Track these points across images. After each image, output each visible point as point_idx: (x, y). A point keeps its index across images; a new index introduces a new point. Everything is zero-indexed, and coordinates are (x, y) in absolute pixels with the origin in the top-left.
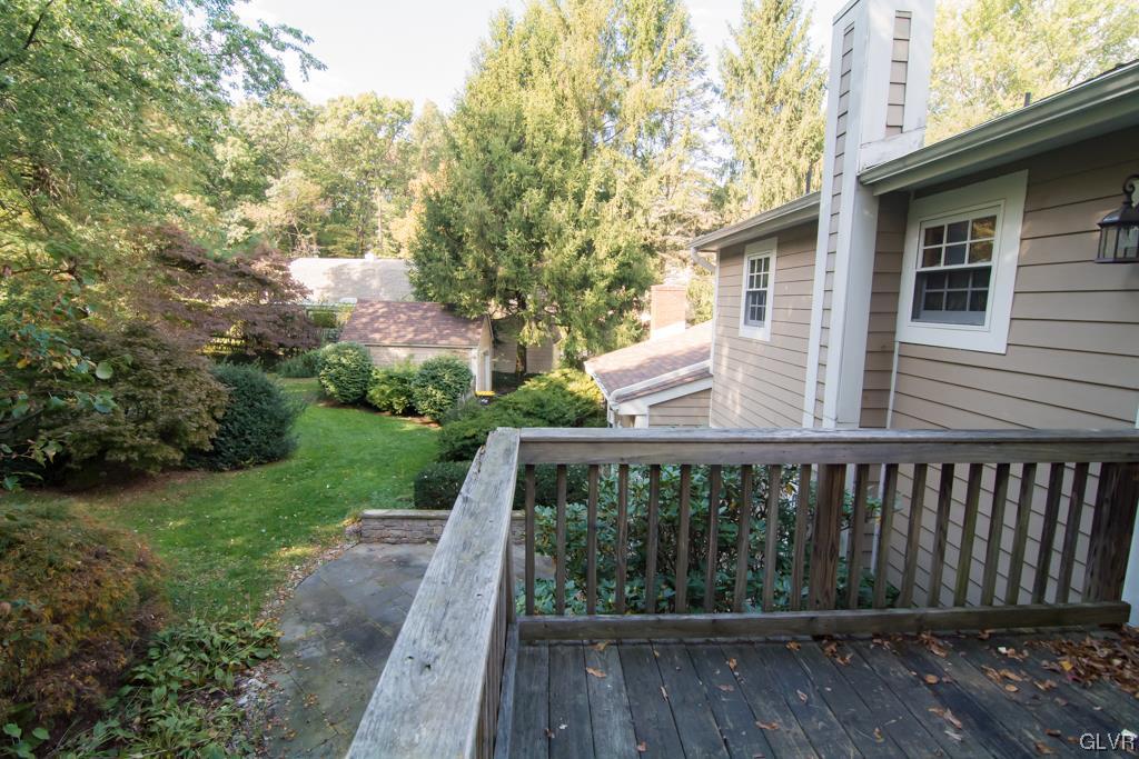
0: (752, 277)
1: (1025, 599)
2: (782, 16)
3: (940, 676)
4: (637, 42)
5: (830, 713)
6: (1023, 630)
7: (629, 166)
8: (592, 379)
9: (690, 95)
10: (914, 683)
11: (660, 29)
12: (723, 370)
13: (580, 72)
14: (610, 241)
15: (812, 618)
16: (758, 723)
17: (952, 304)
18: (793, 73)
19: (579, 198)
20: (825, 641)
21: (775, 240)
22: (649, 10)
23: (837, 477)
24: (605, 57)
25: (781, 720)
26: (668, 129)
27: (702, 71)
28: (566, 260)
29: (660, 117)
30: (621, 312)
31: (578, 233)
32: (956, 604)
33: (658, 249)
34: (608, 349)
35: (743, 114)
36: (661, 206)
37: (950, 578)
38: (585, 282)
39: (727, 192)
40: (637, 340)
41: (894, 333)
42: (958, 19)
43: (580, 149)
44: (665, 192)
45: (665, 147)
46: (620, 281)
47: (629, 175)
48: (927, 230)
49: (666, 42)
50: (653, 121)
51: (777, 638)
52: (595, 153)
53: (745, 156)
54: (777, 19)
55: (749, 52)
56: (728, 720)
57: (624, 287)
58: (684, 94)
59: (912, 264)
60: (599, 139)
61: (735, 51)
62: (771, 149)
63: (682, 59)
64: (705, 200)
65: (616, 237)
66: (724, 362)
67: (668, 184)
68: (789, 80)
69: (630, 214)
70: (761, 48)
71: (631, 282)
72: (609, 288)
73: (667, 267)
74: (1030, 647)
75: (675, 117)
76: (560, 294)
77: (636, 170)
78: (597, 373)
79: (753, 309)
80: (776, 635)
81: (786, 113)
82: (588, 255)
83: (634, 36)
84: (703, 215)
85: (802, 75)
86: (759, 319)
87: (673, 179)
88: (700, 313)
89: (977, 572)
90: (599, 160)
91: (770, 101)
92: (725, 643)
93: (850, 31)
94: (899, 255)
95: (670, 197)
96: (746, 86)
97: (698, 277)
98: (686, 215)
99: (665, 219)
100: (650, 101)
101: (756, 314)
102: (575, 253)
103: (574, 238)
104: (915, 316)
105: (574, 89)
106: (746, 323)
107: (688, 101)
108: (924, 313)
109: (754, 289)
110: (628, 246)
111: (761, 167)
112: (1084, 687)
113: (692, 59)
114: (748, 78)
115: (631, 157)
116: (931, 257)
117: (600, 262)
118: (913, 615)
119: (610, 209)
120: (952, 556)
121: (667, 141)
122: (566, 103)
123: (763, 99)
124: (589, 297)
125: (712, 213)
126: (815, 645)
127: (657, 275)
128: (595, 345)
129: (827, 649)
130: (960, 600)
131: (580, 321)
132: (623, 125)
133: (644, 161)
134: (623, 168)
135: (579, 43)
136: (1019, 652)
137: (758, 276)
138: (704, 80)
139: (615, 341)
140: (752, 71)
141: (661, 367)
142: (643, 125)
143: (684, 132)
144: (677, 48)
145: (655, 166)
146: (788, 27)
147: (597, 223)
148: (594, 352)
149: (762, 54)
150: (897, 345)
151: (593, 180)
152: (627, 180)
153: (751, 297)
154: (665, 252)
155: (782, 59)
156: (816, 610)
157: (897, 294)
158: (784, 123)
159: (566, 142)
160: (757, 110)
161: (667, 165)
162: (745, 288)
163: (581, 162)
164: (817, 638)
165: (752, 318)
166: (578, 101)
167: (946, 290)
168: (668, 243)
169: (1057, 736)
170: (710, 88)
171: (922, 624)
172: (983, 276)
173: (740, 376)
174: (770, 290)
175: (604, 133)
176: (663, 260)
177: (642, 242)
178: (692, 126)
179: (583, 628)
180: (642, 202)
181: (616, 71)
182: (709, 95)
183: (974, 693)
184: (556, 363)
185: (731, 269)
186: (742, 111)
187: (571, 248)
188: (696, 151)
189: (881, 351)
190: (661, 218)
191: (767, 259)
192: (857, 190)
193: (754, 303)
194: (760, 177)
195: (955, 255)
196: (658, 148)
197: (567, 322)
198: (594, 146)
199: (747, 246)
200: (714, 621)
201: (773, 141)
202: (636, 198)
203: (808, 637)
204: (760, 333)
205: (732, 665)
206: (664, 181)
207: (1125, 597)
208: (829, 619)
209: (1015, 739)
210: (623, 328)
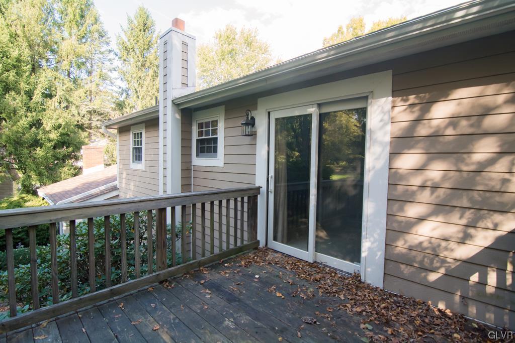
0: (135, 141)
1: (231, 247)
2: (146, 30)
3: (205, 280)
4: (68, 19)
5: (164, 307)
6: (232, 257)
7: (65, 82)
8: (44, 199)
9: (102, 53)
10: (197, 285)
11: (82, 17)
12: (124, 185)
13: (29, 24)
14: (53, 121)
15: (158, 275)
16: (133, 323)
17: (208, 151)
18: (153, 56)
19: (30, 94)
20: (164, 283)
21: (144, 125)
22: (75, 5)
23: (163, 213)
24: (47, 20)
25: (143, 318)
26: (89, 67)
27: (108, 44)
28: (20, 130)
29: (84, 60)
30: (64, 161)
31: (29, 114)
32: (211, 254)
33: (87, 128)
34: (55, 181)
35: (131, 68)
36: (87, 105)
37: (208, 247)
38: (36, 143)
39: (124, 103)
40: (75, 175)
41: (191, 162)
42: (214, 52)
43: (30, 66)
44: (90, 98)
45: (88, 75)
46: (62, 143)
47: (66, 86)
48: (199, 124)
49: (86, 24)
50: (80, 61)
51: (143, 288)
52: (41, 71)
53: (132, 88)
54: (144, 31)
55: (132, 41)
56: (118, 328)
57: (65, 147)
58: (98, 52)
59: (195, 137)
60: (44, 63)
61: (126, 39)
62: (145, 87)
63: (96, 35)
64: (113, 106)
65: (58, 119)
66: (124, 181)
67: (90, 95)
68: (151, 59)
69: (67, 107)
70: (138, 41)
71: (69, 144)
72: (55, 147)
73: (93, 138)
74: (234, 261)
75: (93, 62)
76: (16, 149)
77: (70, 85)
78: (47, 195)
79: (136, 155)
80: (142, 287)
81: (151, 72)
82: (38, 128)
83: (66, 15)
84: (112, 113)
85: (157, 58)
86: (139, 160)
87: (93, 93)
88: (113, 161)
89: (216, 242)
90: (44, 75)
91: (143, 65)
92: (118, 299)
93: (166, 43)
94: (190, 132)
95: (92, 101)
96: (131, 56)
97: (111, 143)
98: (102, 112)
99: (90, 112)
100: (77, 50)
101: (138, 157)
102: (28, 126)
103: (26, 116)
104: (197, 155)
105: (24, 33)
106: (133, 162)
107: (101, 56)
108: (200, 154)
109: (136, 146)
110: (67, 124)
111: (141, 94)
112: (248, 268)
113: (102, 36)
114: (132, 53)
115: (67, 77)
116: (200, 134)
117: (46, 132)
118: (197, 262)
119: (52, 103)
120: (208, 239)
121: (90, 73)
122: (18, 38)
123: (140, 64)
124: (39, 152)
125: (117, 112)
126: (160, 285)
127: (86, 140)
128: (45, 180)
129: (165, 285)
130: (212, 252)
131: (33, 166)
132: (60, 59)
133: (75, 81)
134: (61, 82)
135: (28, 8)
136: (230, 264)
137: (138, 141)
138: (109, 48)
139: (60, 177)
140: (134, 50)
141: (89, 187)
142: (73, 62)
143: (99, 70)
144: (92, 28)
145: (82, 84)
146: (150, 36)
147: (44, 110)
148: (45, 184)
149: (138, 44)
150: (192, 167)
151: (40, 86)
152: (64, 89)
153: (135, 151)
154: (91, 129)
155: (148, 49)
156: (159, 271)
157: (191, 147)
158: (150, 77)
159: (18, 60)
160: (137, 68)
161: (90, 85)
162: (132, 146)
163: (31, 74)
164: (161, 282)
165: (136, 160)
166: (27, 39)
167: (206, 146)
168: (93, 125)
169: (239, 284)
170: (113, 53)
171: (200, 264)
172: (215, 140)
173: (132, 187)
174: (143, 147)
175: (47, 61)
176: (90, 133)
177: (76, 123)
178: (102, 68)
179: (30, 318)
180: (74, 102)
181: (55, 30)
182: (112, 56)
183: (216, 281)
184: (15, 192)
185: (125, 137)
186: (130, 67)
187: (24, 122)
188: (106, 81)
189: (187, 170)
190: (88, 111)
191: (141, 133)
192: (172, 106)
193: (136, 153)
194: (140, 99)
195: (207, 133)
196: (84, 75)
197: (23, 168)
198: (40, 66)
199: (131, 127)
200: (111, 290)
201: (146, 83)
202: (71, 99)
203: (157, 283)
204: (140, 166)
205: (121, 306)
206: (88, 93)
207: (258, 239)
208: (164, 273)
209: (227, 290)
210: (65, 169)
